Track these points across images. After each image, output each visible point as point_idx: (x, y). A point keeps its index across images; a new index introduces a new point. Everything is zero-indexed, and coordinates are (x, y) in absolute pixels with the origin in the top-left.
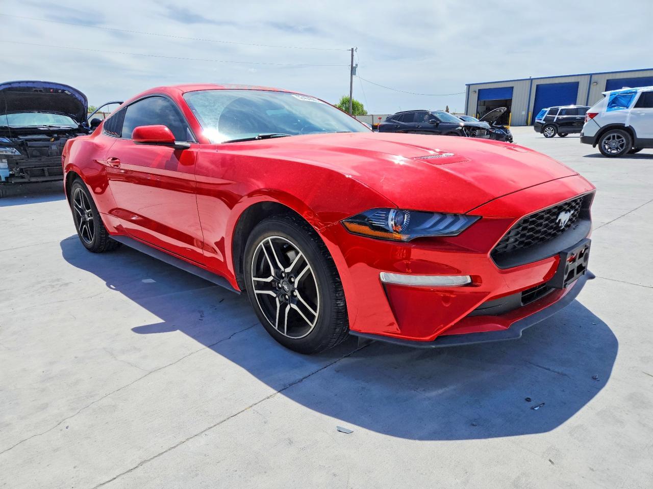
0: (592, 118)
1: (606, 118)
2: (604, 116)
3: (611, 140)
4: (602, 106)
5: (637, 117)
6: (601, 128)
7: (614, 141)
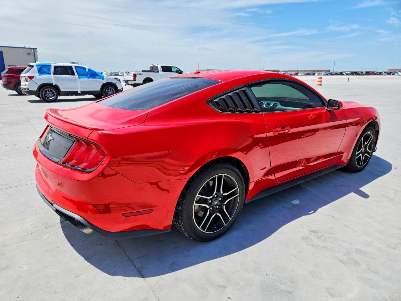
0: (31, 79)
1: (40, 79)
2: (38, 78)
3: (47, 92)
4: (34, 72)
5: (57, 79)
6: (39, 86)
7: (49, 93)
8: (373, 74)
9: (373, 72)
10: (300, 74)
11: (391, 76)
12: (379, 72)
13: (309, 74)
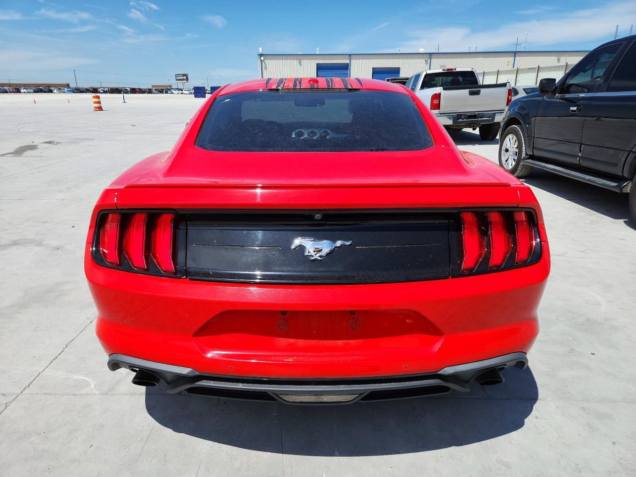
8: (141, 91)
9: (140, 89)
10: (25, 90)
11: (164, 95)
12: (149, 90)
13: (41, 91)
